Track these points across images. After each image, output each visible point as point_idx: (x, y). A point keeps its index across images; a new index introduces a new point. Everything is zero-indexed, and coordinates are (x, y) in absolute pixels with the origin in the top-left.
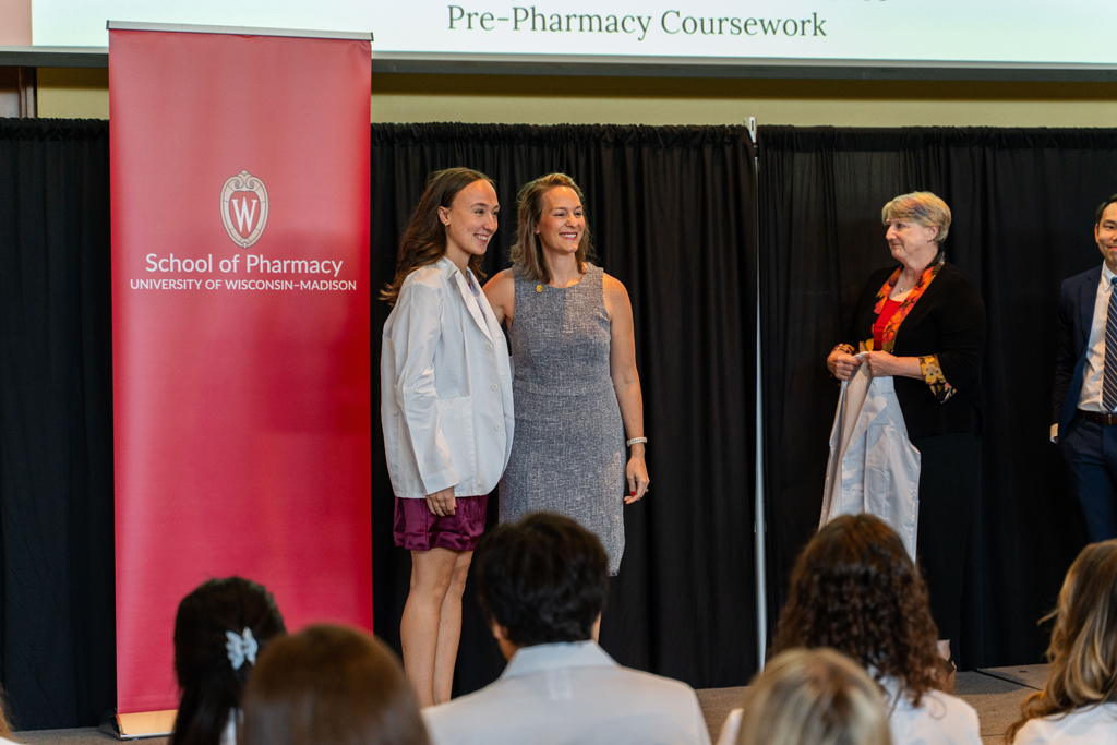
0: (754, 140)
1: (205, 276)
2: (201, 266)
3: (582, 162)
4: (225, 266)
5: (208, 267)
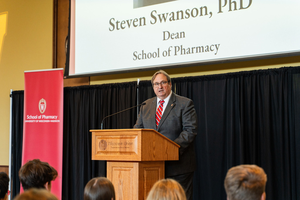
0: (138, 84)
1: (36, 120)
2: (35, 117)
3: (106, 92)
4: (39, 117)
5: (36, 118)
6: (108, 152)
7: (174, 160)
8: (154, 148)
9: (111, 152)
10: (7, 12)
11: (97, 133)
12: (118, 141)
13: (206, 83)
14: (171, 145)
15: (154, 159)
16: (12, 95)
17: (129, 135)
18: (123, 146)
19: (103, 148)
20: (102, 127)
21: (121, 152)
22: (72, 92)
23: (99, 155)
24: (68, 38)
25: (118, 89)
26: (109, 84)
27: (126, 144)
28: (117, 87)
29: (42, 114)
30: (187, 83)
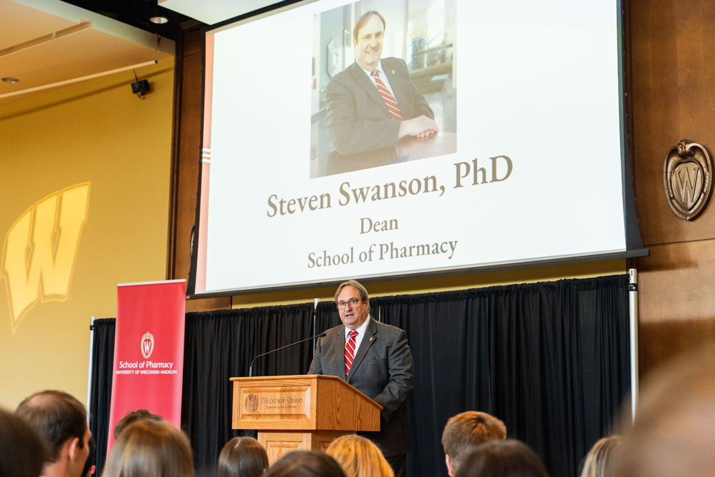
0: (315, 308)
1: (135, 369)
2: (134, 365)
4: (141, 365)
5: (136, 366)
6: (260, 415)
7: (373, 430)
8: (338, 409)
9: (265, 415)
10: (90, 183)
11: (243, 383)
12: (278, 396)
13: (431, 306)
14: (369, 405)
15: (338, 428)
16: (94, 326)
17: (296, 386)
18: (285, 404)
19: (252, 408)
20: (250, 373)
21: (282, 415)
22: (201, 322)
23: (244, 420)
24: (196, 229)
25: (280, 316)
26: (266, 308)
27: (290, 400)
28: (278, 312)
29: (146, 360)
30: (399, 305)
